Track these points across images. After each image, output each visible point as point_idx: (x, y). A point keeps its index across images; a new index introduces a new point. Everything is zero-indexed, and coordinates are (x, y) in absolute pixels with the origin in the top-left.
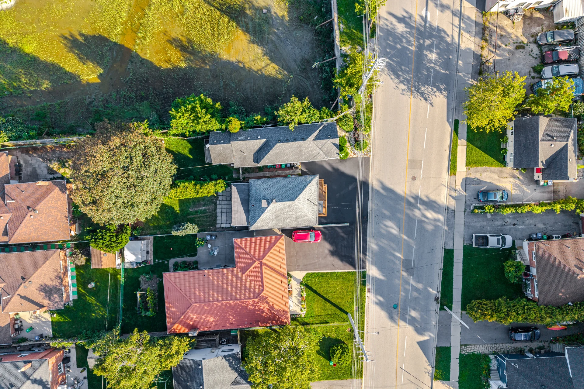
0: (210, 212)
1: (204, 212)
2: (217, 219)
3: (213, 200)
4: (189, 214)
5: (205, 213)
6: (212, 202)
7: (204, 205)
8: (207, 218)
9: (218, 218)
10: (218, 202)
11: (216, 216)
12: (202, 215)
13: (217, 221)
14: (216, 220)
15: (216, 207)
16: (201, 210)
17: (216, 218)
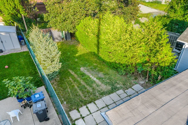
0: (93, 89)
1: (90, 82)
2: (89, 105)
3: (118, 84)
4: (74, 69)
5: (88, 84)
6: (113, 85)
7: (99, 78)
8: (80, 90)
9: (91, 106)
10: (121, 92)
11: (92, 101)
12: (82, 82)
13: (85, 107)
14: (85, 104)
15: (109, 94)
16: (90, 78)
17: (90, 102)
